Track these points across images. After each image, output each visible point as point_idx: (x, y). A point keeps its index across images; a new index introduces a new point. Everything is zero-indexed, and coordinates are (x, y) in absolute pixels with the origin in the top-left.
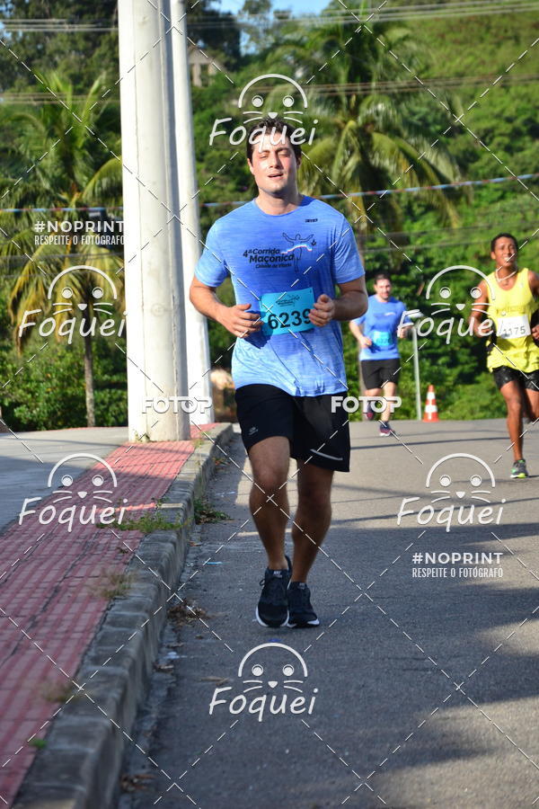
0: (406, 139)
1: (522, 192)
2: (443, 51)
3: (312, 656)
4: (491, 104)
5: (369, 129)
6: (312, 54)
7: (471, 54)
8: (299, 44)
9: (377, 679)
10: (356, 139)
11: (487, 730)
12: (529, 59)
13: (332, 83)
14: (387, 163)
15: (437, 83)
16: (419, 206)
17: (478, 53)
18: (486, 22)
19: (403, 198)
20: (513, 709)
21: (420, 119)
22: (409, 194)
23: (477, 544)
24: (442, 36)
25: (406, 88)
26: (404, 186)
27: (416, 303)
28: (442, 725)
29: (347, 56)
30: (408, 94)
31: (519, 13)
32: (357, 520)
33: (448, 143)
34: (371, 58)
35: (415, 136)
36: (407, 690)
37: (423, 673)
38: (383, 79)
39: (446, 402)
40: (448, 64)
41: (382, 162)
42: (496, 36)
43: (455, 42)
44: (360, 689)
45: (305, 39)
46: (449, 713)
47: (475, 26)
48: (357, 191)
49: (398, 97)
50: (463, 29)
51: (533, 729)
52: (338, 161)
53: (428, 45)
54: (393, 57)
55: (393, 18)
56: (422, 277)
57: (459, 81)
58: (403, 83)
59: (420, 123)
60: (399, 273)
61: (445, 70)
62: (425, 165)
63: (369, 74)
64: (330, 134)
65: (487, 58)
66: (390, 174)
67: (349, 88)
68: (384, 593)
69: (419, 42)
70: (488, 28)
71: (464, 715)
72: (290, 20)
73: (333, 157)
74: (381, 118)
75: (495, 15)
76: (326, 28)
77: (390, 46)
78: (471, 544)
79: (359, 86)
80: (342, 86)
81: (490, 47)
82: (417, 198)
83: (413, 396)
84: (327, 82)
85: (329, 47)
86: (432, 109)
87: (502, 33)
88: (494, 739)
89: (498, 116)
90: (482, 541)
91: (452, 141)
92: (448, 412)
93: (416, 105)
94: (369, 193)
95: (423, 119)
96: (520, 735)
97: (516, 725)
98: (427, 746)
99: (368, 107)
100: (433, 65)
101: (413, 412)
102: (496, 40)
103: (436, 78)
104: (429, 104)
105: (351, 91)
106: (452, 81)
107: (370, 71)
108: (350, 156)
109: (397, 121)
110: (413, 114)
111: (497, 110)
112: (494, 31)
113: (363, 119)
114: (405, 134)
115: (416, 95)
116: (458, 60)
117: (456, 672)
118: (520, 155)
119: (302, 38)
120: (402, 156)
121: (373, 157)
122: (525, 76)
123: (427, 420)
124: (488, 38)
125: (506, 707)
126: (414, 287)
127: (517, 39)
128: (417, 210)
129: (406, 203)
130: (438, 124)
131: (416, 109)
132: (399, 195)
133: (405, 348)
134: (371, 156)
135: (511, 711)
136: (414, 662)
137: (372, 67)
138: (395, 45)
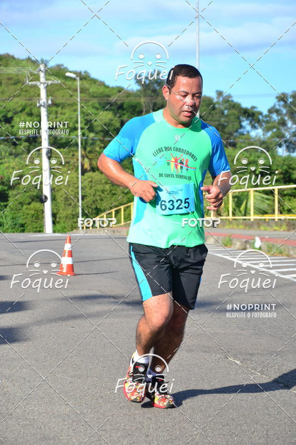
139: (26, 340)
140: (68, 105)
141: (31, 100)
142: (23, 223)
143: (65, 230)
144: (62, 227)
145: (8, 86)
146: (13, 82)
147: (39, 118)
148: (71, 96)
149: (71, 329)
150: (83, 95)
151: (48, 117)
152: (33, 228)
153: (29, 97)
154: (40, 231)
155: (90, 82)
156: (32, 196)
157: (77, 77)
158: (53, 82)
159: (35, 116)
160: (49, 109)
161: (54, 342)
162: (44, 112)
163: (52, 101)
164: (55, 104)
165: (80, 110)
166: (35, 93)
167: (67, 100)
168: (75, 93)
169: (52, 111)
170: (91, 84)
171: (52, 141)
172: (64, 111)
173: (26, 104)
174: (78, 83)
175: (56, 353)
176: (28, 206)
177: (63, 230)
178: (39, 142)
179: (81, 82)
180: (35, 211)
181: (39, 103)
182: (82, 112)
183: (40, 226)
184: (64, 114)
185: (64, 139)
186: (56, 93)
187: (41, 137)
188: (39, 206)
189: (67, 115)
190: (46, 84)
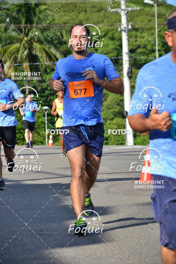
0: (45, 45)
2: (59, 14)
3: (4, 229)
5: (32, 41)
6: (12, 13)
7: (69, 16)
8: (8, 9)
9: (27, 238)
10: (27, 44)
11: (65, 257)
12: (90, 19)
13: (19, 24)
14: (38, 54)
15: (57, 26)
16: (49, 69)
17: (72, 15)
18: (75, 5)
19: (44, 66)
20: (75, 250)
21: (50, 38)
22: (46, 65)
23: (65, 190)
25: (45, 27)
26: (44, 62)
27: (47, 104)
28: (49, 255)
29: (25, 14)
30: (46, 29)
31: (87, 2)
32: (22, 180)
33: (60, 47)
34: (33, 16)
35: (48, 44)
36: (37, 242)
37: (43, 236)
38: (38, 23)
39: (56, 139)
40: (61, 19)
41: (36, 53)
42: (78, 10)
43: (64, 11)
44: (21, 241)
45: (10, 8)
46: (52, 251)
47: (71, 6)
48: (27, 63)
49: (43, 30)
50: (67, 7)
51: (81, 257)
52: (21, 51)
53: (54, 12)
55: (42, 2)
56: (49, 94)
57: (64, 26)
58: (45, 25)
59: (50, 40)
60: (41, 93)
61: (60, 21)
62: (52, 55)
63: (32, 21)
64: (18, 42)
65: (75, 17)
66: (39, 57)
67: (25, 26)
68: (31, 207)
69: (51, 11)
70: (76, 7)
71: (57, 252)
73: (19, 50)
74: (36, 37)
75: (78, 2)
76: (18, 4)
77: (40, 12)
78: (63, 190)
79: (29, 26)
80: (23, 25)
81: (76, 14)
82: (48, 66)
83: (44, 137)
84: (17, 23)
85: (19, 11)
86: (55, 35)
87: (80, 9)
88: (68, 260)
90: (67, 189)
91: (61, 46)
92: (57, 143)
93: (49, 33)
94: (31, 64)
95: (51, 38)
96: (77, 259)
97: (76, 255)
98: (44, 262)
99: (32, 33)
100: (56, 19)
101: (44, 142)
102: (78, 11)
103: (57, 24)
104: (54, 33)
105: (26, 27)
106: (62, 25)
107: (33, 20)
108: (25, 50)
109: (42, 39)
110: (48, 36)
112: (78, 8)
113: (30, 37)
114: (45, 43)
115: (49, 29)
116: (65, 18)
117: (55, 236)
119: (9, 8)
120: (43, 51)
121: (33, 51)
123: (49, 145)
124: (76, 10)
125: (72, 249)
126: (46, 98)
127: (86, 11)
128: (48, 71)
129: (44, 68)
130: (57, 40)
131: (49, 34)
132: (42, 65)
133: (42, 120)
134: (32, 51)
135: (74, 251)
136: (40, 232)
137: (34, 19)
138: (42, 11)
139: (111, 241)
140: (147, 29)
141: (113, 25)
142: (107, 137)
143: (145, 142)
144: (142, 140)
145: (92, 13)
146: (97, 10)
147: (120, 41)
148: (150, 21)
149: (151, 231)
150: (160, 20)
151: (129, 41)
152: (116, 141)
153: (111, 23)
154: (122, 144)
155: (166, 8)
156: (114, 113)
157: (154, 3)
158: (133, 9)
159: (116, 40)
160: (129, 33)
161: (136, 243)
162: (124, 36)
163: (132, 26)
164: (134, 29)
165: (158, 34)
166: (117, 19)
167: (146, 24)
168: (152, 19)
169: (132, 35)
170: (167, 10)
171: (132, 62)
172: (143, 35)
173: (108, 29)
174: (156, 9)
175: (138, 253)
176: (111, 122)
177: (143, 142)
178: (120, 63)
179: (158, 8)
180: (118, 125)
181: (120, 28)
182: (159, 36)
183: (122, 139)
184: (143, 38)
185: (143, 60)
186: (136, 19)
187: (122, 59)
188: (121, 121)
189: (145, 39)
190: (127, 11)
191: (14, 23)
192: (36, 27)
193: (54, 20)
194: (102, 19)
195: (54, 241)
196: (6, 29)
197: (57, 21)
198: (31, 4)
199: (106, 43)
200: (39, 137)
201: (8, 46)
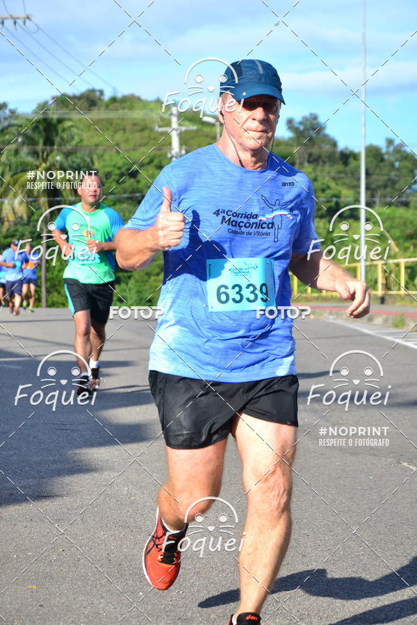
1: (124, 202)
2: (90, 134)
4: (111, 160)
8: (20, 126)
9: (43, 434)
11: (95, 460)
13: (35, 145)
15: (86, 148)
18: (110, 121)
20: (108, 450)
24: (89, 126)
25: (70, 150)
26: (68, 197)
28: (73, 457)
29: (43, 133)
30: (72, 153)
31: (126, 118)
34: (55, 135)
36: (57, 439)
37: (65, 431)
38: (60, 145)
40: (91, 140)
42: (115, 128)
44: (35, 438)
45: (23, 123)
46: (77, 451)
47: (105, 123)
49: (67, 154)
51: (117, 460)
53: (82, 131)
54: (65, 136)
55: (66, 116)
57: (96, 148)
58: (69, 147)
61: (90, 142)
64: (33, 169)
66: (61, 191)
67: (43, 148)
69: (78, 128)
70: (111, 124)
71: (84, 452)
72: (16, 114)
74: (58, 163)
75: (115, 118)
77: (64, 130)
79: (48, 148)
80: (40, 147)
81: (111, 133)
84: (32, 144)
85: (36, 128)
87: (117, 127)
88: (98, 464)
89: (114, 166)
94: (51, 199)
96: (110, 463)
97: (109, 458)
98: (66, 467)
99: (52, 158)
100: (84, 140)
102: (115, 130)
103: (85, 146)
104: (81, 158)
105: (44, 150)
106: (93, 148)
107: (54, 141)
109: (66, 165)
110: (73, 162)
111: (113, 163)
112: (114, 125)
113: (49, 163)
115: (76, 153)
116: (96, 138)
117: (81, 431)
118: (123, 185)
119: (21, 123)
122: (128, 148)
124: (111, 129)
125: (104, 449)
127: (124, 130)
131: (74, 159)
136: (61, 426)
137: (55, 139)
138: (67, 129)
141: (161, 149)
145: (133, 133)
146: (139, 129)
153: (158, 146)
158: (188, 129)
166: (166, 141)
173: (154, 155)
181: (171, 153)
186: (192, 141)
190: (179, 131)
191: (28, 144)
192: (58, 150)
193: (81, 141)
194: (146, 141)
195: (79, 438)
196: (17, 152)
197: (85, 143)
198: (52, 119)
199: (150, 172)
200: (60, 296)
201: (19, 175)
